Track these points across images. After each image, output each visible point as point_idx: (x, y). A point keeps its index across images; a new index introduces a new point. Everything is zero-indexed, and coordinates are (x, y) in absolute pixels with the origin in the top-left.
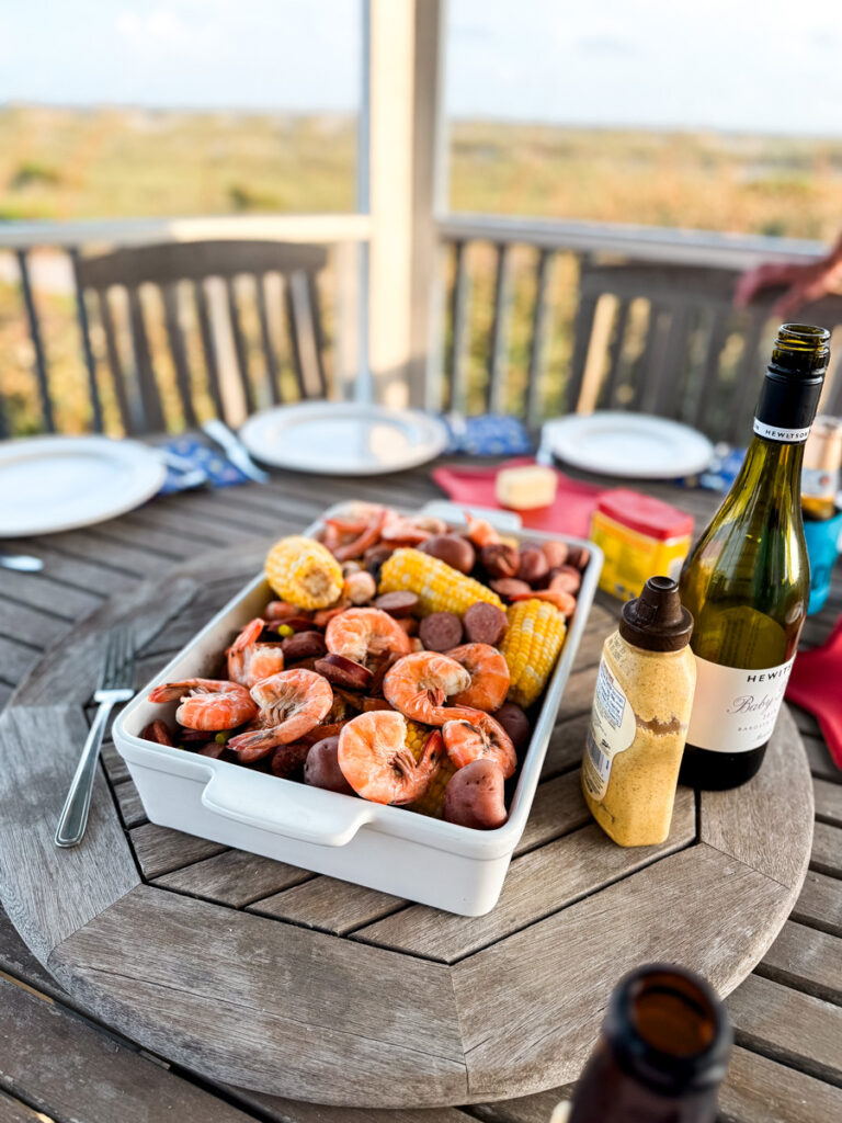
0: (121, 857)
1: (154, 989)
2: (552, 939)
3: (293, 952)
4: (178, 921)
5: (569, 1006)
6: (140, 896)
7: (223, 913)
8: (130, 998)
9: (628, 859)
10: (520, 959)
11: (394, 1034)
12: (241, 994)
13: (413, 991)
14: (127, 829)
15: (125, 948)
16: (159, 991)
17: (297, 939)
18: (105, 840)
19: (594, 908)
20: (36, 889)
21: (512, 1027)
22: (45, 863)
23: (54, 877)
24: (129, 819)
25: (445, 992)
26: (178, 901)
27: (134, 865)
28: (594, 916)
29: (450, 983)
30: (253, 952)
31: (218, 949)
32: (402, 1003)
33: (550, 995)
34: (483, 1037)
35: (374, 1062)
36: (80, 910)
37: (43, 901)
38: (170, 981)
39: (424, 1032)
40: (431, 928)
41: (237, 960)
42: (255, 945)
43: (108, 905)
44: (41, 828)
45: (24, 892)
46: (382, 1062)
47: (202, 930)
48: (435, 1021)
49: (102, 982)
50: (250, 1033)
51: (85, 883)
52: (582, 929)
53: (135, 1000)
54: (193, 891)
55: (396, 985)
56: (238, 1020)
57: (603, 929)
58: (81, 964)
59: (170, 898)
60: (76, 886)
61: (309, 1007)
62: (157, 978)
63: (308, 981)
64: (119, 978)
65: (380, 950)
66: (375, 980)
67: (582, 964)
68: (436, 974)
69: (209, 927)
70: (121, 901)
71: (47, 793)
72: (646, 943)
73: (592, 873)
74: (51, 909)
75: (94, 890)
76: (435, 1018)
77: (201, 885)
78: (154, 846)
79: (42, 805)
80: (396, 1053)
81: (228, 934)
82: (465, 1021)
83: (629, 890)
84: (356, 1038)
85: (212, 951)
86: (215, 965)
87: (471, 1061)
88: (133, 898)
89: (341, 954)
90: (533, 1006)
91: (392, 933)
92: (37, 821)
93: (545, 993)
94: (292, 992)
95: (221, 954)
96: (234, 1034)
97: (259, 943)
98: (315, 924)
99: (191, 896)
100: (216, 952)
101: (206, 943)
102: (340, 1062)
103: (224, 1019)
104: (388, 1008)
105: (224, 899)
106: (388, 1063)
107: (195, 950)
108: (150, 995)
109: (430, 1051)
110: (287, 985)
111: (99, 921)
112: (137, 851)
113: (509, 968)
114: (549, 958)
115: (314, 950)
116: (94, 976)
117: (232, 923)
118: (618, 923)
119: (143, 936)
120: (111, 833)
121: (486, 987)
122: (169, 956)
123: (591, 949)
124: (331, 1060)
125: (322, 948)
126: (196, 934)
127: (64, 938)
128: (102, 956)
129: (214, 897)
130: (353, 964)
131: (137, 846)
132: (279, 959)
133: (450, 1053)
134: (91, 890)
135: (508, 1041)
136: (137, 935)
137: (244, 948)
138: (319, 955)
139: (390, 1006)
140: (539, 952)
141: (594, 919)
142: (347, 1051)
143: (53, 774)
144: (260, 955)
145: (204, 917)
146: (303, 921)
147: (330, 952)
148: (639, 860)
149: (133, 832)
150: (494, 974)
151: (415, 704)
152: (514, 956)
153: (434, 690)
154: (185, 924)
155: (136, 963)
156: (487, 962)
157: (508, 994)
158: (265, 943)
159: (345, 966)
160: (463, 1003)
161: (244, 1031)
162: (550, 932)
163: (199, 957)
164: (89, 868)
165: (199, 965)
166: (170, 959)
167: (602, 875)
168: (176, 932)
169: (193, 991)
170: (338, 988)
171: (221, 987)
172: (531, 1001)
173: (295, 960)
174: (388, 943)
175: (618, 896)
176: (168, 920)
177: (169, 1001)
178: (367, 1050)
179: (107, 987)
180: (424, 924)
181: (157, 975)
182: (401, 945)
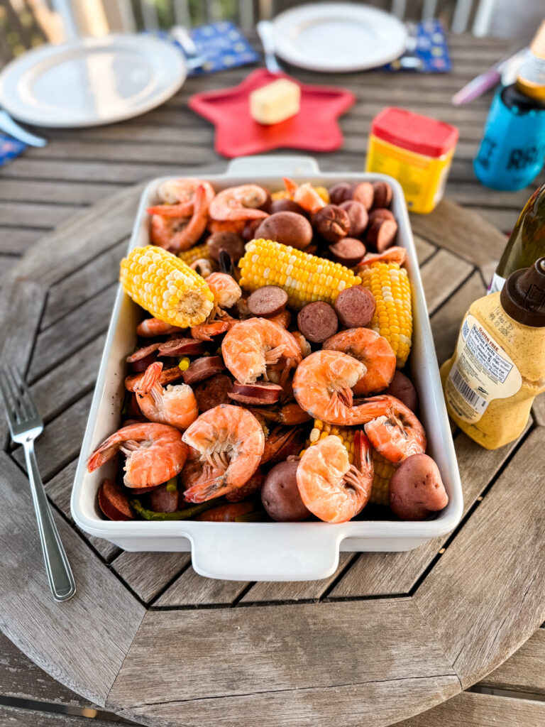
0: (117, 593)
1: (206, 703)
2: (472, 547)
3: (295, 628)
4: (192, 634)
5: (505, 599)
6: (152, 624)
7: (226, 615)
8: (192, 718)
9: (496, 457)
10: (458, 572)
11: (398, 671)
12: (273, 681)
13: (395, 628)
14: (108, 562)
15: (164, 676)
16: (211, 704)
17: (292, 617)
18: (95, 581)
19: (490, 509)
20: (62, 649)
21: (474, 630)
22: (56, 621)
23: (72, 632)
24: (105, 553)
25: (418, 620)
26: (185, 617)
27: (132, 597)
28: (493, 515)
29: (418, 611)
30: (264, 640)
31: (238, 648)
32: (392, 642)
33: (489, 596)
34: (458, 647)
35: (394, 699)
36: (110, 654)
37: (75, 659)
38: (214, 691)
39: (417, 660)
40: (385, 568)
41: (256, 652)
42: (263, 634)
43: (130, 641)
44: (34, 588)
45: (53, 656)
46: (400, 696)
47: (216, 636)
48: (422, 648)
49: (162, 714)
50: (296, 712)
51: (101, 629)
52: (489, 531)
53: (196, 718)
54: (191, 602)
55: (382, 628)
56: (281, 704)
57: (503, 525)
58: (137, 704)
59: (177, 616)
60: (94, 633)
61: (328, 672)
62: (204, 693)
63: (318, 649)
64: (174, 705)
65: (357, 602)
66: (365, 629)
67: (500, 561)
68: (406, 608)
69: (220, 631)
70: (138, 634)
71: (21, 551)
72: (534, 527)
73: (477, 479)
74: (85, 664)
75: (111, 633)
76: (421, 645)
77: (195, 595)
78: (139, 571)
79: (22, 565)
80: (407, 685)
81: (237, 632)
82: (441, 640)
83: (507, 485)
84: (373, 684)
85: (233, 651)
86: (241, 663)
87: (459, 671)
88: (147, 628)
89: (330, 616)
90: (482, 608)
91: (359, 585)
92: (27, 583)
93: (486, 595)
94: (311, 664)
95: (242, 652)
96: (285, 717)
97: (265, 631)
98: (300, 598)
99: (192, 607)
100: (237, 652)
101: (224, 646)
102: (371, 709)
103: (272, 708)
104: (384, 650)
105: (219, 601)
106: (404, 696)
107: (219, 656)
108: (205, 710)
109: (429, 674)
110: (304, 659)
111: (130, 659)
112: (128, 582)
113: (453, 583)
114: (476, 564)
115: (310, 620)
116: (153, 711)
117: (236, 621)
118: (510, 516)
119: (172, 659)
120: (97, 572)
121: (444, 606)
122: (202, 668)
123: (500, 545)
124: (364, 710)
125: (314, 617)
126: (214, 642)
127: (110, 686)
128: (150, 690)
129: (211, 602)
130: (343, 622)
131: (125, 577)
132: (287, 639)
133: (443, 670)
134: (108, 633)
135: (477, 644)
136: (168, 660)
137: (257, 639)
138: (315, 624)
139: (385, 648)
140: (467, 561)
141: (493, 519)
142: (372, 698)
143: (16, 532)
144: (271, 641)
145: (212, 623)
146: (289, 598)
147: (322, 617)
148: (504, 456)
149: (114, 564)
150: (445, 592)
151: (333, 411)
152: (452, 572)
153: (342, 391)
154: (200, 635)
155: (181, 685)
156: (435, 584)
157: (460, 605)
158: (270, 629)
159: (338, 626)
160: (434, 625)
161: (291, 712)
162: (469, 542)
163: (226, 661)
164: (96, 614)
165: (229, 668)
166: (205, 672)
167: (484, 479)
168: (197, 645)
169: (237, 692)
170: (342, 647)
171: (256, 681)
172: (478, 605)
173: (299, 635)
174: (360, 594)
175: (501, 493)
176: (185, 637)
177: (223, 709)
178: (385, 691)
179: (167, 716)
180: (379, 568)
181: (201, 690)
182: (370, 592)
